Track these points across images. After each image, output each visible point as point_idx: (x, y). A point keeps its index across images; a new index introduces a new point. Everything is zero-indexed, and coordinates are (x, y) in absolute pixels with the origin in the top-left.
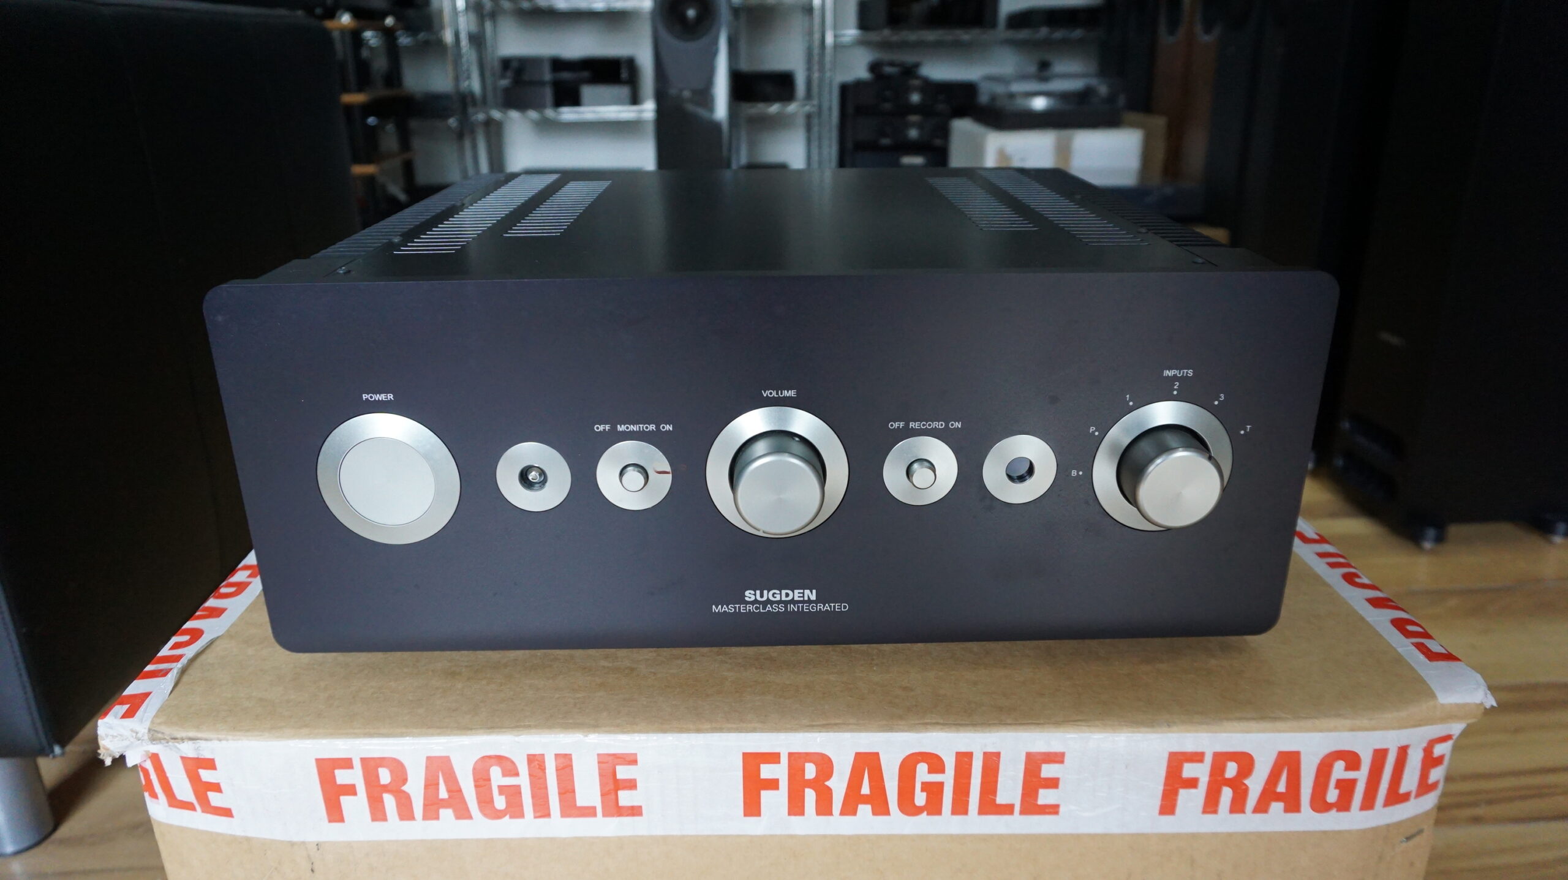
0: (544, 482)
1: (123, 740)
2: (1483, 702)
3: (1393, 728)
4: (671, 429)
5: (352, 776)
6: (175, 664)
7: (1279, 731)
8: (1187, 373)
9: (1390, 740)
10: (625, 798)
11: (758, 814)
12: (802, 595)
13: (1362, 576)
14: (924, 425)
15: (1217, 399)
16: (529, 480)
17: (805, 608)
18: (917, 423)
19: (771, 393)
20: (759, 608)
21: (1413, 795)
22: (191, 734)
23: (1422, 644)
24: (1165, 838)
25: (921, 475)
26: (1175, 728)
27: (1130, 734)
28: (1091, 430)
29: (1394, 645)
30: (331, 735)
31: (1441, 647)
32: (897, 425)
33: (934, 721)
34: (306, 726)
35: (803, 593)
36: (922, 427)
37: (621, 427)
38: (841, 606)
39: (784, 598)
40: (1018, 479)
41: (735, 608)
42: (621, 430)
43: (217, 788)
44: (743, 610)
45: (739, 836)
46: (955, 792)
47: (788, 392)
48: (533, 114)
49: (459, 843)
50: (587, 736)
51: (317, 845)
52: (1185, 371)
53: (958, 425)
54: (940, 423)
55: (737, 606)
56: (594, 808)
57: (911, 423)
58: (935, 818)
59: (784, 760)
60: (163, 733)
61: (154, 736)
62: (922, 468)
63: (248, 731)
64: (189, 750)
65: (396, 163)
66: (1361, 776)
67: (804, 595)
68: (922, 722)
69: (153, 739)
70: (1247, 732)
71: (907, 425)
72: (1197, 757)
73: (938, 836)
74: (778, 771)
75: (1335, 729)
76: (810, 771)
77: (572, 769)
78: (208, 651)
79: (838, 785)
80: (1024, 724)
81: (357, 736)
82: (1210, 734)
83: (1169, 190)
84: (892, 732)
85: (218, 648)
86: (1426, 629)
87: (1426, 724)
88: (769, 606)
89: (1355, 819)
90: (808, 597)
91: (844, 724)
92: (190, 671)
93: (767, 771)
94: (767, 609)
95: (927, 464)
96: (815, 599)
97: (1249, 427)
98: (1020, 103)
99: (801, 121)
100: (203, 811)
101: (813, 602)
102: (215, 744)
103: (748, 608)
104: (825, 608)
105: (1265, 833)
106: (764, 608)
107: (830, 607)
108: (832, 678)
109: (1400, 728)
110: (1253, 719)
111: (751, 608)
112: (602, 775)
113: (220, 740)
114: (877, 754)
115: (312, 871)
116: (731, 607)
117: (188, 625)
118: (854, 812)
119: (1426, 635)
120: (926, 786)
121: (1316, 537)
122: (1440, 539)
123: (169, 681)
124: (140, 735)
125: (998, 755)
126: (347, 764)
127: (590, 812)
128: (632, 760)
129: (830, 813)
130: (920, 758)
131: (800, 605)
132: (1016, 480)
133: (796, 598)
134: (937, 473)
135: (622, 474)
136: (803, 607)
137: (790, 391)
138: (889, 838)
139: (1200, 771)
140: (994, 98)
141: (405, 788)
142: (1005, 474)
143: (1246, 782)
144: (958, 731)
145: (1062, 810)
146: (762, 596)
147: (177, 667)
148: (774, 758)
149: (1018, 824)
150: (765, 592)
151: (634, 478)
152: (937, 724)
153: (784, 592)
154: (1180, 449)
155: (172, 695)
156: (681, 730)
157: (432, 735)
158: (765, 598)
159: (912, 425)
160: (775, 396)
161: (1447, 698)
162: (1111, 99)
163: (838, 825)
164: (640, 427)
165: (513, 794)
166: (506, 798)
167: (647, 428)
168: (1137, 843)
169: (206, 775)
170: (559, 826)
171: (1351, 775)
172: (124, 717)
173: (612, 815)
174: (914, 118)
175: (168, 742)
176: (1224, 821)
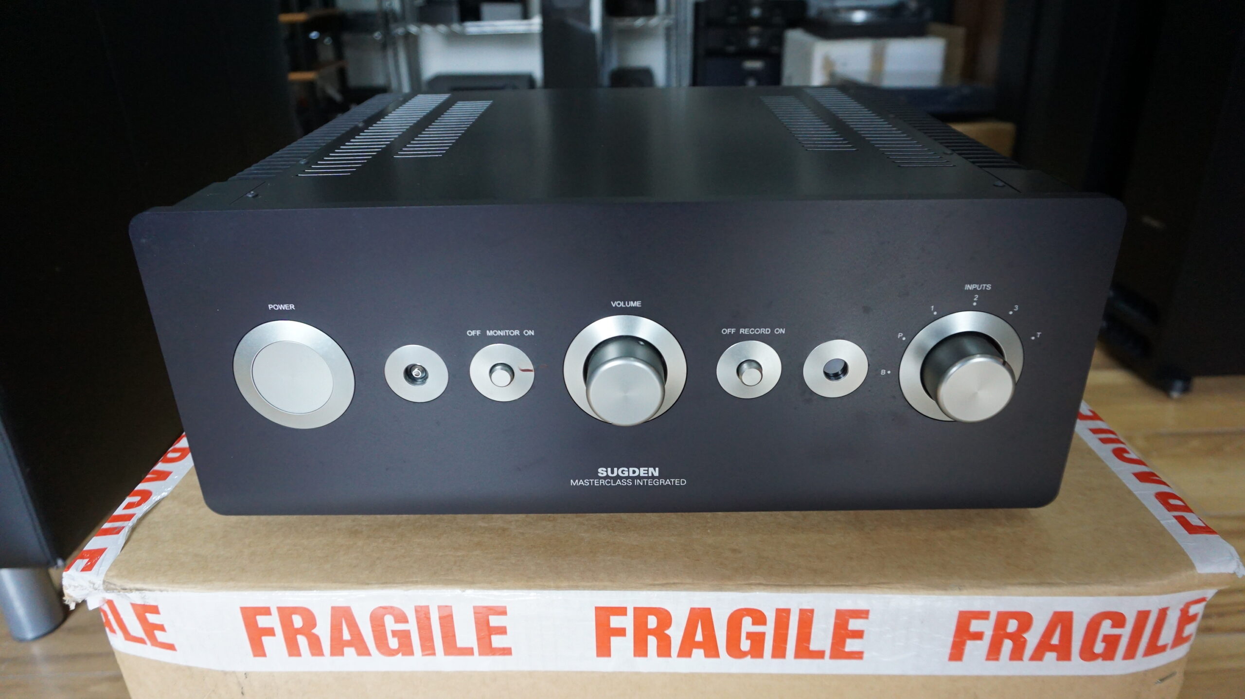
0: (425, 378)
1: (83, 590)
2: (1236, 572)
3: (1156, 594)
4: (533, 334)
5: (272, 621)
6: (127, 522)
7: (1055, 595)
8: (986, 287)
9: (1152, 603)
10: (497, 641)
11: (609, 655)
12: (646, 472)
13: (1130, 451)
14: (752, 331)
15: (1012, 309)
16: (412, 375)
17: (649, 482)
18: (746, 329)
19: (619, 304)
20: (610, 482)
21: (1169, 646)
22: (139, 586)
23: (1183, 517)
24: (953, 679)
25: (750, 375)
26: (965, 591)
27: (925, 596)
28: (899, 336)
29: (1158, 518)
30: (252, 588)
31: (1199, 520)
32: (729, 331)
33: (758, 582)
34: (232, 579)
35: (648, 470)
36: (751, 333)
37: (490, 332)
38: (680, 481)
39: (631, 474)
40: (833, 376)
41: (590, 482)
42: (490, 335)
43: (161, 628)
44: (597, 484)
45: (593, 672)
46: (775, 641)
47: (634, 303)
48: (442, 28)
49: (361, 674)
50: (464, 591)
51: (245, 674)
52: (984, 285)
53: (782, 331)
54: (767, 329)
55: (592, 480)
56: (472, 649)
57: (741, 329)
58: (758, 661)
59: (630, 613)
60: (115, 585)
61: (108, 586)
62: (751, 368)
63: (184, 583)
64: (137, 598)
65: (332, 70)
66: (1126, 633)
67: (648, 472)
68: (747, 582)
69: (107, 589)
70: (1027, 596)
71: (738, 331)
72: (983, 615)
73: (760, 675)
74: (626, 622)
75: (1105, 594)
76: (652, 622)
77: (452, 618)
78: (155, 511)
79: (676, 633)
80: (834, 586)
81: (274, 589)
82: (995, 597)
83: (966, 91)
84: (721, 591)
85: (162, 508)
86: (1186, 503)
87: (1184, 590)
88: (619, 480)
89: (1119, 667)
90: (652, 473)
91: (682, 584)
92: (140, 530)
93: (616, 622)
94: (617, 483)
95: (755, 365)
96: (658, 475)
97: (1039, 333)
98: (843, 16)
99: (661, 32)
100: (153, 645)
101: (656, 477)
102: (158, 594)
103: (601, 482)
104: (667, 483)
105: (1039, 676)
106: (614, 483)
107: (671, 482)
108: (672, 539)
109: (1161, 594)
110: (1033, 584)
111: (603, 482)
112: (477, 623)
113: (161, 591)
114: (709, 609)
115: (242, 693)
116: (587, 481)
117: (141, 487)
118: (689, 655)
119: (1186, 508)
120: (750, 635)
121: (1090, 414)
122: (1186, 390)
123: (121, 537)
124: (96, 586)
125: (812, 611)
126: (266, 611)
127: (469, 652)
128: (502, 612)
129: (669, 655)
130: (745, 613)
131: (645, 480)
132: (833, 378)
133: (642, 475)
134: (763, 372)
135: (491, 371)
136: (647, 482)
137: (635, 302)
138: (719, 675)
139: (986, 627)
140: (821, 12)
141: (315, 631)
142: (823, 372)
143: (1025, 635)
144: (778, 591)
145: (865, 656)
146: (612, 472)
147: (129, 524)
148: (622, 611)
149: (829, 666)
150: (615, 469)
151: (501, 376)
152: (760, 584)
153: (631, 469)
154: (978, 355)
155: (123, 550)
156: (543, 588)
157: (336, 589)
158: (615, 474)
159: (742, 331)
160: (623, 306)
161: (1204, 569)
162: (920, 11)
163: (675, 664)
164: (506, 332)
165: (404, 637)
166: (399, 639)
167: (512, 333)
168: (929, 683)
169: (152, 618)
170: (442, 662)
171: (1116, 631)
172: (83, 570)
173: (486, 654)
174: (755, 29)
175: (119, 592)
176: (1004, 667)
